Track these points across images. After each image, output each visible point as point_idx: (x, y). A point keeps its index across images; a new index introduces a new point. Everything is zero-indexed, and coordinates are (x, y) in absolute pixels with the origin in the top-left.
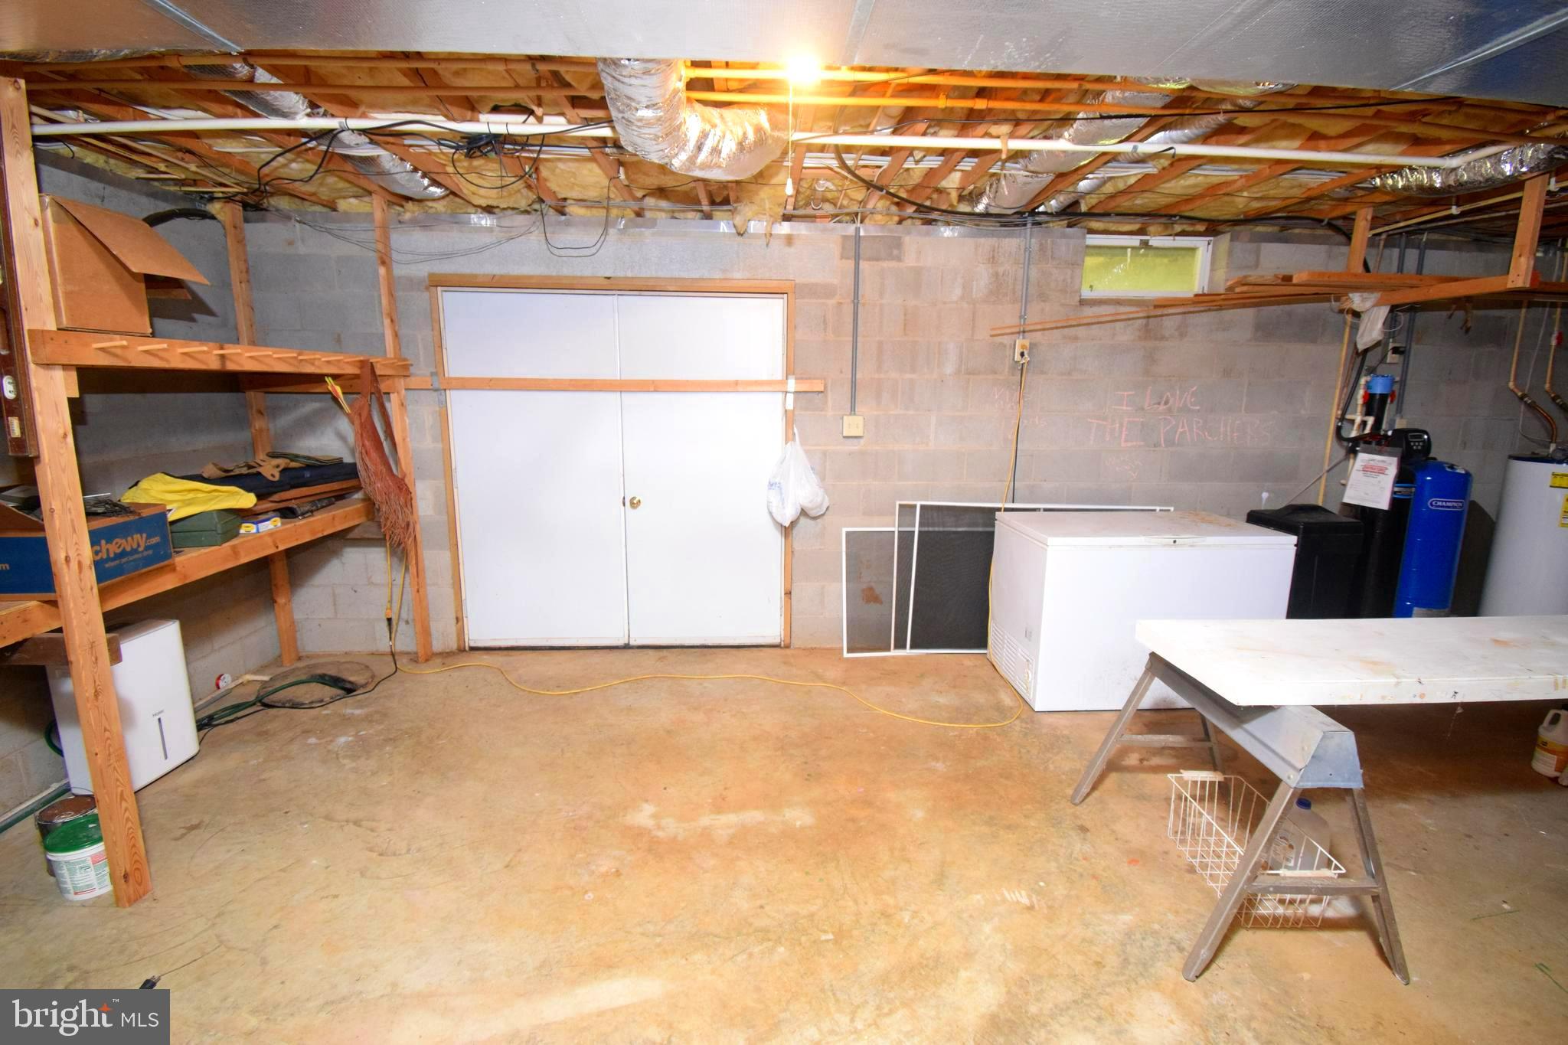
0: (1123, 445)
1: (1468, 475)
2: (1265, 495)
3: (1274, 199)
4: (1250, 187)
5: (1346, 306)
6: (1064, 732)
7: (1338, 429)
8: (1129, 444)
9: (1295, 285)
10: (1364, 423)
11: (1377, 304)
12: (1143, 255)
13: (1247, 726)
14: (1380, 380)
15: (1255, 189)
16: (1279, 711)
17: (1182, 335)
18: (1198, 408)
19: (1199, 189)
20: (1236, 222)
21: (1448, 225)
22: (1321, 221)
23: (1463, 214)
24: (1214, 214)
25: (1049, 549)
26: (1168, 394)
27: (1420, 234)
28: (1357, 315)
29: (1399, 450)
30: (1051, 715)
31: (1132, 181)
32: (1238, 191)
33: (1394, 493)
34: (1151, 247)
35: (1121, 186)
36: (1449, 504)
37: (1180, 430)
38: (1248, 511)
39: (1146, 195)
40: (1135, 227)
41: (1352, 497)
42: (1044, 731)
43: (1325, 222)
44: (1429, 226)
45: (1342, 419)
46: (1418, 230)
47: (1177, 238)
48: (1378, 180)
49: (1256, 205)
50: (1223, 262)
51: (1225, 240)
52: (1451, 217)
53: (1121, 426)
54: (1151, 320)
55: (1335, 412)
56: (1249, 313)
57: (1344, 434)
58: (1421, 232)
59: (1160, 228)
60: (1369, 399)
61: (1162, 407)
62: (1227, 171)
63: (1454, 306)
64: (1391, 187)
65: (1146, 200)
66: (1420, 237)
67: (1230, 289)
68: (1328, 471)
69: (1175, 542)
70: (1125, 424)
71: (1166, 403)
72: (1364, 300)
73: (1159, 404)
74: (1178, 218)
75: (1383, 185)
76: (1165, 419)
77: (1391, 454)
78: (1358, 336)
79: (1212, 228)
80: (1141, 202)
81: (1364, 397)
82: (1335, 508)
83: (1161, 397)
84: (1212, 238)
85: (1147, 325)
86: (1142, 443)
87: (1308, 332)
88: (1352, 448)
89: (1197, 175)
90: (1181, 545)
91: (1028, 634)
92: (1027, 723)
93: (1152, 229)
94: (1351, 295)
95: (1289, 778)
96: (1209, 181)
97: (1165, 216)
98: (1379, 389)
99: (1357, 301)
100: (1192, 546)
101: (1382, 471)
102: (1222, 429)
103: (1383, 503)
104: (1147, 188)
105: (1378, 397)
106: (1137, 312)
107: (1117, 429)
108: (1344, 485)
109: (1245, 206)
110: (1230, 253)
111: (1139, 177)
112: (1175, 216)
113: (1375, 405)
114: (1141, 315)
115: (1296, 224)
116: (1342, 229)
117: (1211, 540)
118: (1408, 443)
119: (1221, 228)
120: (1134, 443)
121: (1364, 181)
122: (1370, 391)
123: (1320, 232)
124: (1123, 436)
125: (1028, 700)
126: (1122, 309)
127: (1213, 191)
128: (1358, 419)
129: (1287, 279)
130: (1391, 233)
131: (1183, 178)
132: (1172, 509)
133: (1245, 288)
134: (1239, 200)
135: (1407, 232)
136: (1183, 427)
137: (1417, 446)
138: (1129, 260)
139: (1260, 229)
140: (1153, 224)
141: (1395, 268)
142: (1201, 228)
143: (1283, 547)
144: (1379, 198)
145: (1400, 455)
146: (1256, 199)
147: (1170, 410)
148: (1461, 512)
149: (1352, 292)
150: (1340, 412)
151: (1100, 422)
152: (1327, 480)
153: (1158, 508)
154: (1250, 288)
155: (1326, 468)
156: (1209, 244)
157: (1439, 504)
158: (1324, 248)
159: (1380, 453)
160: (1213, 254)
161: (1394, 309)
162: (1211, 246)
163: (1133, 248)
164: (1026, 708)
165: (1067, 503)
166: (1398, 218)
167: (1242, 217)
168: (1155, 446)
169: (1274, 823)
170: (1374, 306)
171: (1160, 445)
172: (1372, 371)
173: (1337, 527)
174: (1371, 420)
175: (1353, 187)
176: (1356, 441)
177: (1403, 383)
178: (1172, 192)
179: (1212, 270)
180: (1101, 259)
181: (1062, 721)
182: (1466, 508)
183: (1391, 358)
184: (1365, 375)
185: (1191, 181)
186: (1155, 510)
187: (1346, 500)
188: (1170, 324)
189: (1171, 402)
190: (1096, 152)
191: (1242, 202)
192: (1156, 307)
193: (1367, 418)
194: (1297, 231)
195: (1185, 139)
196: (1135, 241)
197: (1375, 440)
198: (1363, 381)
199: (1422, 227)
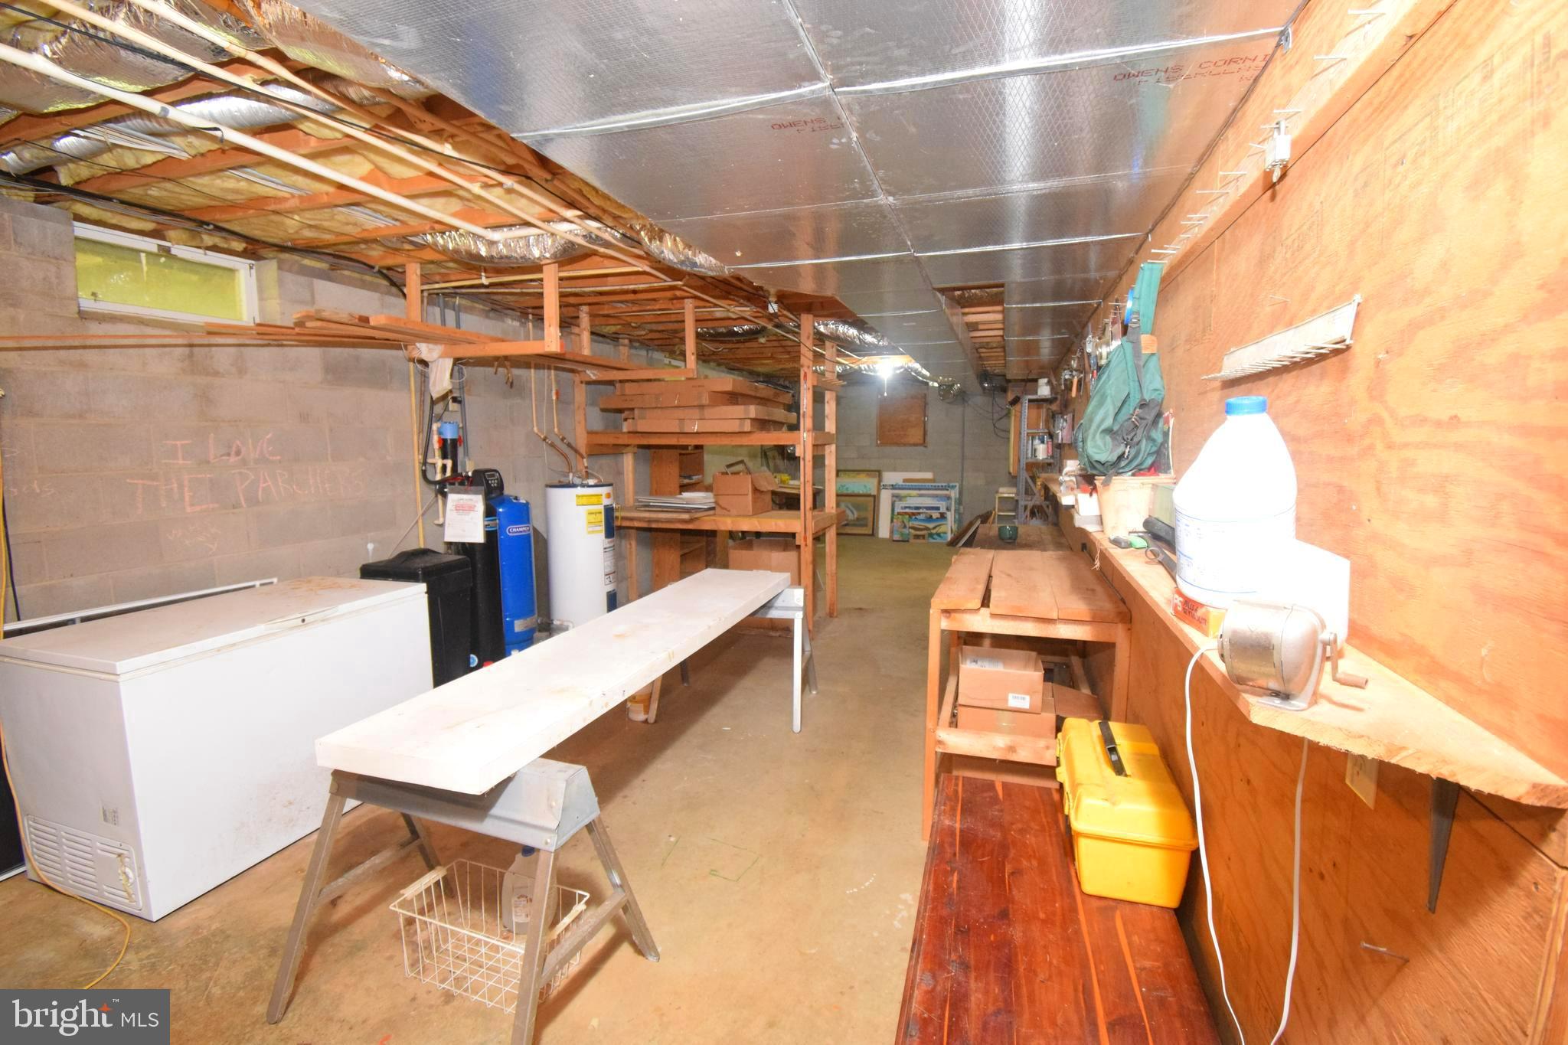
0: (189, 510)
1: (527, 504)
2: (370, 546)
3: (329, 231)
4: (303, 210)
5: (416, 355)
6: (214, 927)
7: (424, 473)
8: (198, 509)
9: (373, 328)
10: (444, 467)
11: (443, 356)
12: (164, 265)
13: (495, 811)
14: (448, 426)
15: (308, 215)
16: (516, 778)
17: (242, 371)
18: (278, 458)
19: (243, 197)
20: (282, 248)
21: (473, 294)
22: (372, 267)
23: (491, 285)
24: (257, 233)
25: (120, 679)
26: (238, 442)
27: (453, 297)
28: (424, 363)
29: (482, 488)
30: (181, 912)
31: (149, 159)
32: (288, 212)
33: (486, 526)
34: (175, 257)
35: (131, 162)
36: (521, 529)
37: (263, 485)
38: (360, 566)
39: (168, 185)
40: (149, 226)
41: (453, 535)
42: (181, 944)
43: (377, 269)
44: (464, 291)
45: (425, 463)
46: (455, 292)
47: (208, 252)
48: (429, 237)
49: (308, 234)
50: (274, 291)
51: (271, 267)
52: (482, 286)
53: (181, 486)
54: (196, 350)
55: (418, 458)
56: (316, 352)
57: (430, 477)
58: (454, 295)
59: (184, 236)
60: (443, 442)
61: (233, 459)
62: (277, 184)
63: (496, 363)
64: (442, 246)
65: (165, 194)
66: (453, 300)
67: (300, 323)
68: (423, 515)
69: (303, 621)
70: (186, 483)
71: (238, 453)
72: (430, 351)
73: (229, 455)
74: (211, 227)
75: (436, 244)
76: (240, 473)
77: (476, 493)
78: (431, 384)
79: (254, 249)
80: (156, 193)
81: (439, 442)
82: (441, 549)
83: (230, 447)
84: (253, 262)
85: (191, 356)
86: (216, 505)
87: (378, 378)
88: (441, 489)
89: (239, 179)
90: (312, 623)
91: (110, 816)
92: (147, 947)
93: (172, 234)
94: (418, 345)
95: (547, 843)
96: (254, 190)
97: (194, 221)
98: (449, 435)
99: (424, 350)
100: (323, 621)
101: (471, 508)
102: (311, 482)
103: (479, 537)
104: (171, 176)
105: (449, 442)
106: (177, 337)
107: (176, 490)
108: (442, 525)
109: (297, 232)
110: (281, 283)
111: (160, 157)
112: (208, 224)
113: (449, 449)
114: (180, 341)
115: (347, 265)
116: (393, 279)
117: (344, 608)
118: (487, 481)
119: (263, 252)
120: (204, 507)
121: (416, 235)
122: (443, 437)
123: (368, 278)
124: (187, 499)
125: (135, 912)
126: (150, 331)
127: (258, 203)
128: (439, 463)
129: (364, 320)
130: (431, 292)
131: (220, 177)
132: (275, 580)
133: (319, 324)
134: (288, 222)
135: (443, 294)
136: (265, 481)
137: (494, 484)
138: (145, 268)
139: (307, 262)
140: (175, 228)
141: (439, 322)
142: (238, 246)
143: (413, 598)
144: (428, 255)
145: (483, 493)
146: (310, 226)
147: (244, 462)
148: (529, 536)
149: (419, 342)
150: (421, 457)
151: (146, 482)
152: (423, 523)
153: (257, 583)
154: (324, 324)
155: (420, 512)
156: (251, 268)
157: (515, 530)
158: (376, 295)
159: (466, 492)
160: (259, 280)
161: (457, 361)
162: (253, 271)
163: (149, 254)
164: (136, 924)
165: (117, 602)
166: (437, 278)
167: (289, 244)
168: (234, 507)
169: (546, 898)
170: (440, 357)
171: (240, 506)
172: (440, 418)
173: (449, 567)
174: (449, 463)
175: (404, 238)
176: (443, 483)
177: (464, 428)
178: (205, 190)
179: (261, 299)
180: (99, 260)
181: (202, 912)
182: (531, 530)
183: (452, 406)
184: (436, 422)
185: (231, 184)
186: (253, 586)
187: (448, 538)
188: (223, 358)
189: (243, 450)
190: (102, 96)
191: (293, 226)
192: (210, 333)
193: (445, 461)
194: (346, 273)
195: (235, 125)
196: (151, 245)
197: (459, 481)
198: (435, 427)
199: (458, 291)
